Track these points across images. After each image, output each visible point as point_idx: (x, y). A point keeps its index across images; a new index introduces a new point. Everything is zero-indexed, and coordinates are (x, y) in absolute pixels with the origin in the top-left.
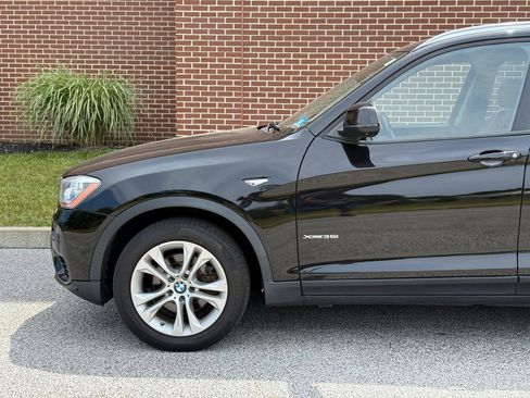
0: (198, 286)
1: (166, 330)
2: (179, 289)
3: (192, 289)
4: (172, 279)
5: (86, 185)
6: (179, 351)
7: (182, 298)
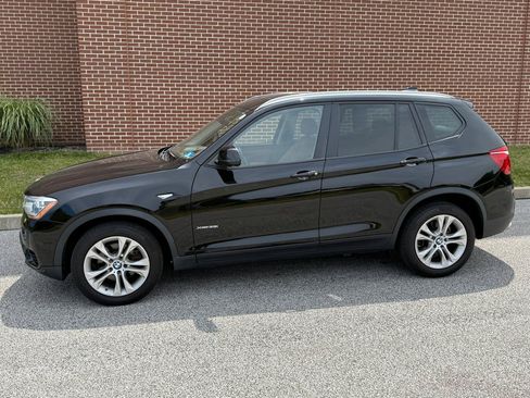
0: (129, 264)
1: (110, 293)
3: (125, 266)
5: (46, 203)
7: (119, 272)
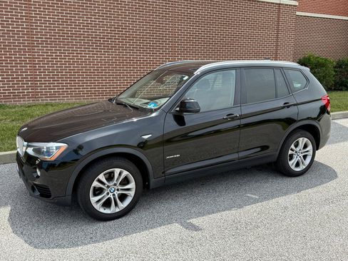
2: (112, 191)
3: (118, 190)
4: (108, 187)
5: (58, 148)
6: (111, 220)
7: (114, 195)
